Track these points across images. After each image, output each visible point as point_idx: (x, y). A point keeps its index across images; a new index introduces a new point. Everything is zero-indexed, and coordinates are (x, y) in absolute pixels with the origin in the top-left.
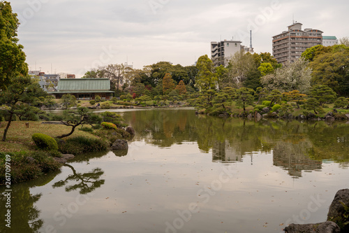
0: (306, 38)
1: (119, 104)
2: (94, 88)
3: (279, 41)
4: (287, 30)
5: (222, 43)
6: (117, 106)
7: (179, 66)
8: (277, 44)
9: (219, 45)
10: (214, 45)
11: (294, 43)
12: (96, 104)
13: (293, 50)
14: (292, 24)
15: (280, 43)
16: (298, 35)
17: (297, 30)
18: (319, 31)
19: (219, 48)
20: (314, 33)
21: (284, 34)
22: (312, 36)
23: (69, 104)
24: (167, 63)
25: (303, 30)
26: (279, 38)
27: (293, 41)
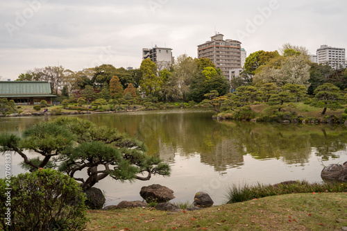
0: (228, 48)
1: (70, 109)
2: (32, 92)
3: (204, 50)
4: (210, 40)
5: (155, 49)
6: (69, 111)
7: (122, 69)
8: (202, 52)
9: (151, 52)
10: (146, 52)
11: (218, 52)
12: (42, 110)
13: (217, 58)
14: (214, 35)
15: (205, 51)
16: (222, 45)
17: (220, 40)
18: (238, 42)
19: (151, 54)
20: (234, 43)
21: (209, 43)
22: (233, 46)
23: (7, 110)
24: (110, 66)
25: (224, 39)
26: (204, 47)
27: (218, 50)
